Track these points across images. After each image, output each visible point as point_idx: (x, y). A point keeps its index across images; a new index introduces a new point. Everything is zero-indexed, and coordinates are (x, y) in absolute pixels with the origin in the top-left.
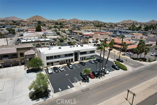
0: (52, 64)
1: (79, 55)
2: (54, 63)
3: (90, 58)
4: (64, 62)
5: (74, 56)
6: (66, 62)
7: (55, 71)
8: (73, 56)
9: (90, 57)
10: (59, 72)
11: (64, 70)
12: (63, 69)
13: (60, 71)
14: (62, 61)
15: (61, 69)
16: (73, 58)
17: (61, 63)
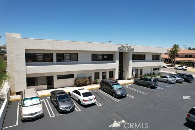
0: (49, 81)
1: (131, 61)
2: (55, 78)
3: (152, 73)
4: (90, 78)
5: (117, 62)
6: (93, 80)
7: (57, 107)
8: (114, 62)
9: (153, 71)
10: (73, 110)
11: (94, 104)
12: (93, 97)
13: (78, 109)
14: (82, 76)
15: (81, 98)
16: (115, 69)
17: (81, 81)
